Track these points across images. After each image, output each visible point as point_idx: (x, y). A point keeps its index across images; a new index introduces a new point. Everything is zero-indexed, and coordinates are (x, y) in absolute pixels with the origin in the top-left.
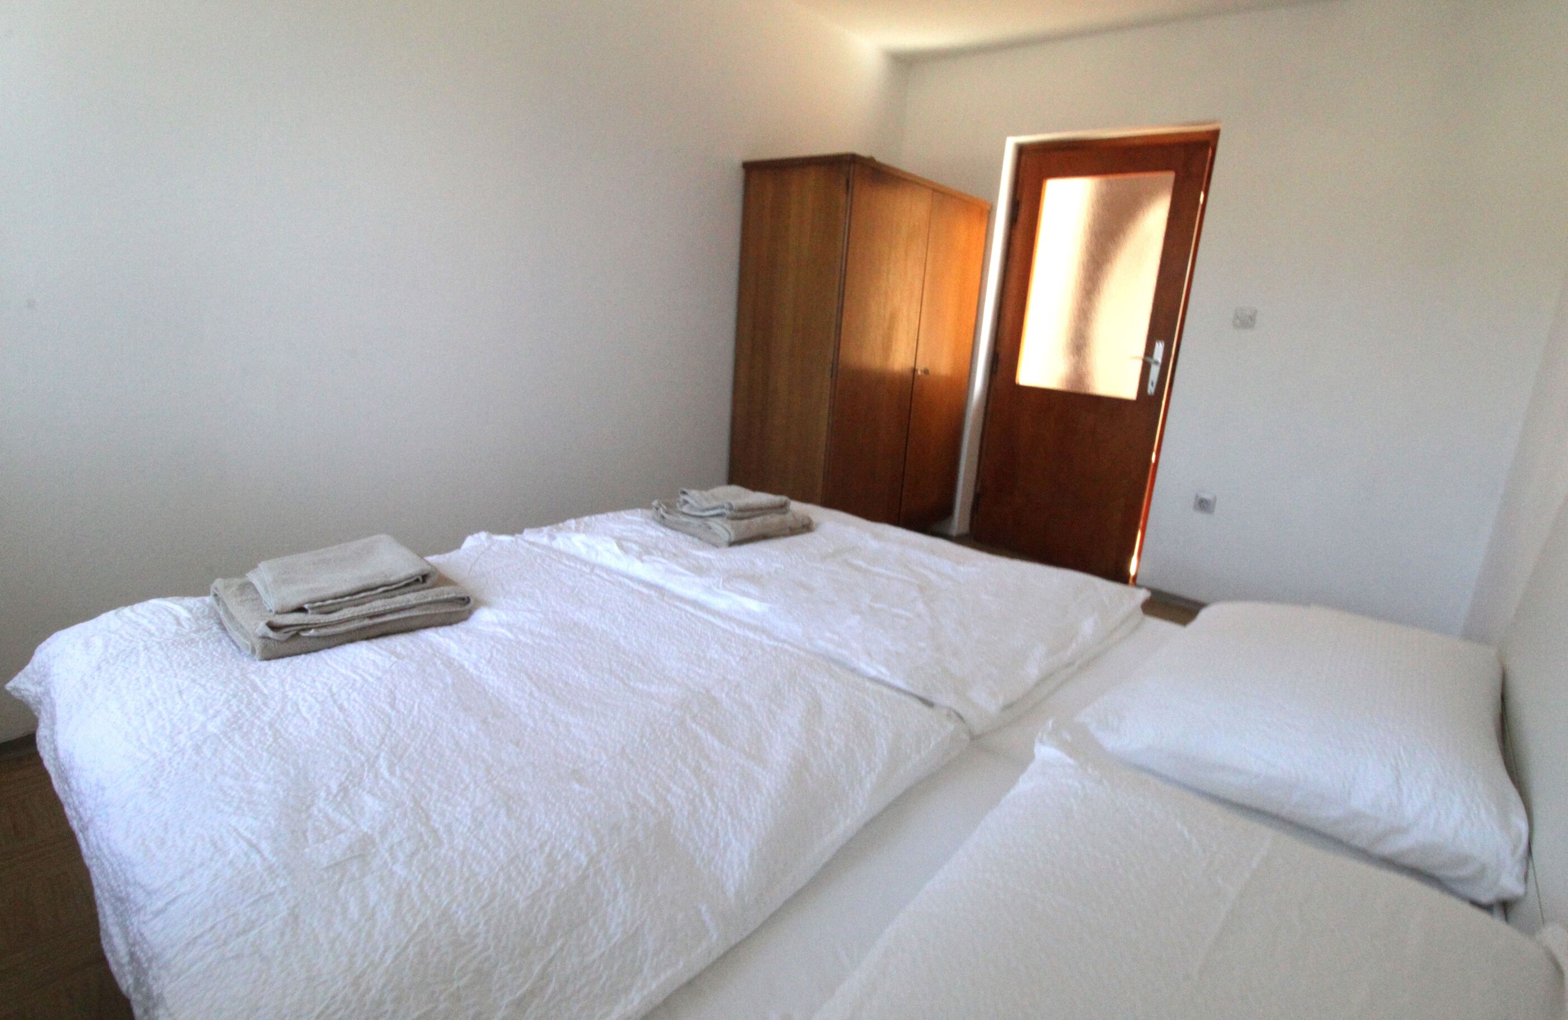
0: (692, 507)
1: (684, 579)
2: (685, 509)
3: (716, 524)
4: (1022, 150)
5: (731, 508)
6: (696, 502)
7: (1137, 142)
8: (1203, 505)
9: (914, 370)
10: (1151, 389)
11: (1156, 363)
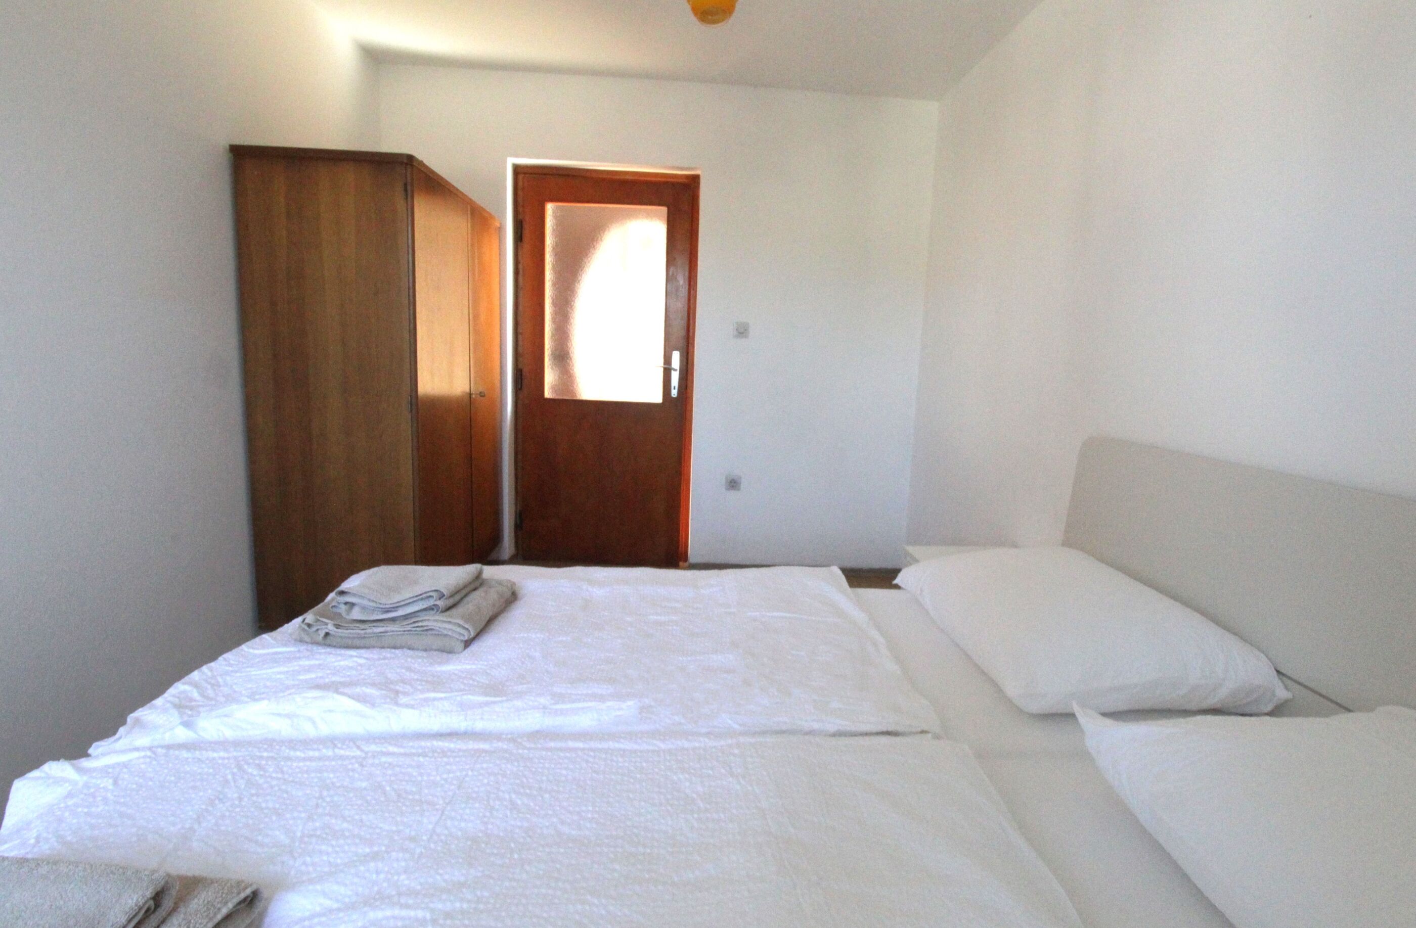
0: (364, 608)
1: (497, 708)
2: (356, 614)
3: (434, 621)
4: (518, 171)
5: (442, 596)
6: (369, 600)
7: (628, 177)
8: (733, 484)
9: (470, 394)
10: (674, 393)
11: (675, 370)
